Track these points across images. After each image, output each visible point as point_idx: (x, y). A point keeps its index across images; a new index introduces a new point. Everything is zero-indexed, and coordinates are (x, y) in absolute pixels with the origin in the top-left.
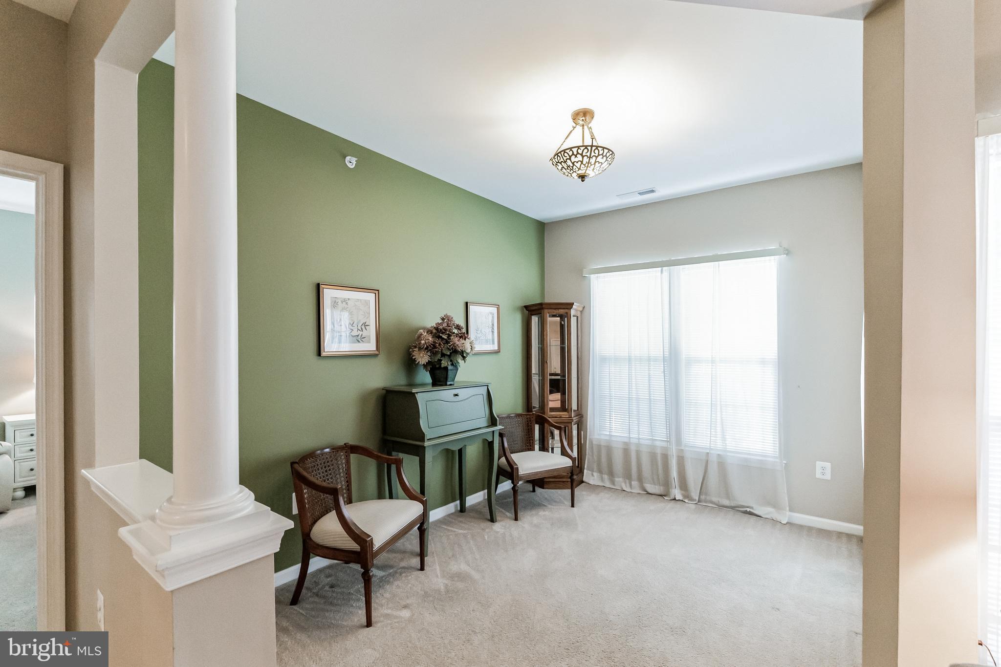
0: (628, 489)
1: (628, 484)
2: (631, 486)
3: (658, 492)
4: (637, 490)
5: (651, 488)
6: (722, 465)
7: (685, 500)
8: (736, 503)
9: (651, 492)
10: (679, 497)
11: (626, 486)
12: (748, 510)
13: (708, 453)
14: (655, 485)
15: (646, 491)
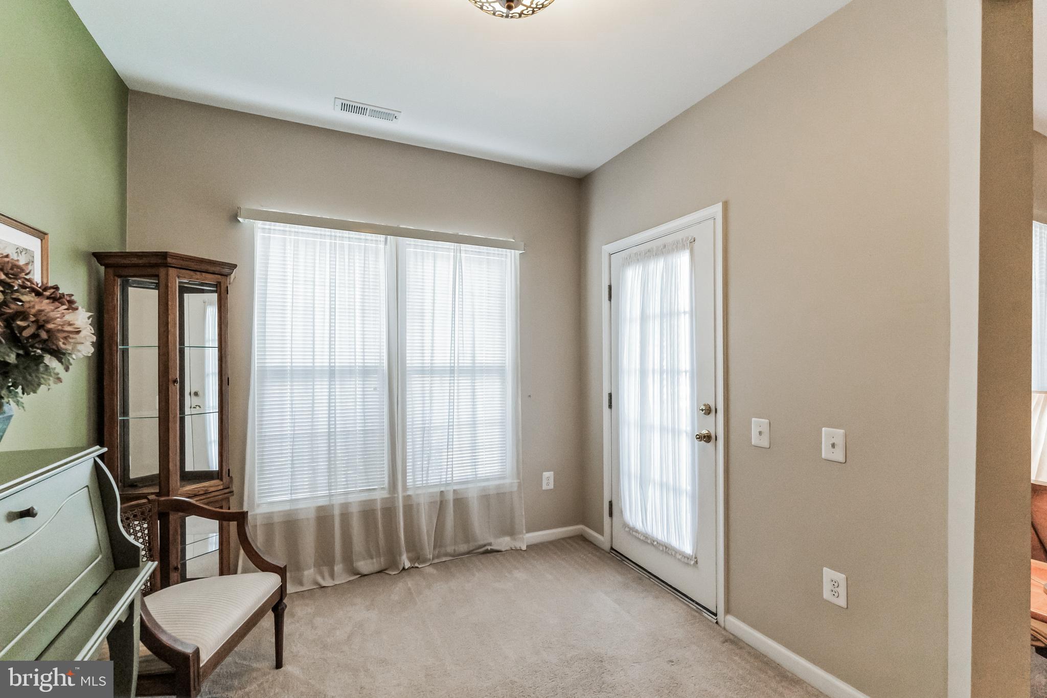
0: (327, 582)
1: (327, 575)
2: (332, 576)
3: (376, 568)
4: (342, 578)
5: (364, 566)
6: (460, 503)
7: (417, 565)
8: (476, 544)
9: (366, 573)
10: (407, 565)
11: (323, 578)
12: (489, 548)
13: (442, 492)
14: (372, 558)
15: (358, 574)
